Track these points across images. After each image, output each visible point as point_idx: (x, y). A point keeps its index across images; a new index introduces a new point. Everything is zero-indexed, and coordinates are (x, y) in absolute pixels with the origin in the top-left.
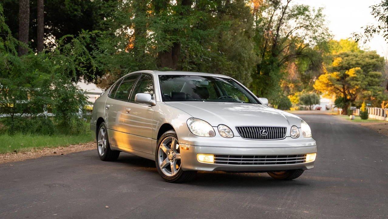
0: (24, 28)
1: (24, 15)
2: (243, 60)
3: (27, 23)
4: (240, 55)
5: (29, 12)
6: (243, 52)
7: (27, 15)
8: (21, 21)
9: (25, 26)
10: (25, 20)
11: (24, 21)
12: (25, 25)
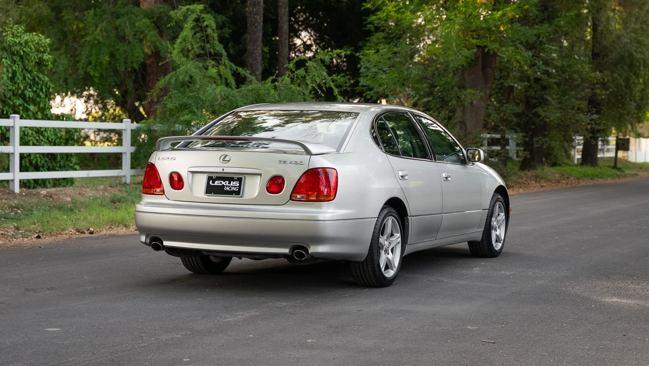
0: (255, 30)
1: (255, 9)
2: (638, 65)
3: (259, 21)
4: (631, 55)
5: (262, 4)
6: (636, 51)
7: (259, 9)
8: (250, 19)
9: (256, 27)
10: (256, 16)
11: (254, 18)
12: (256, 25)
